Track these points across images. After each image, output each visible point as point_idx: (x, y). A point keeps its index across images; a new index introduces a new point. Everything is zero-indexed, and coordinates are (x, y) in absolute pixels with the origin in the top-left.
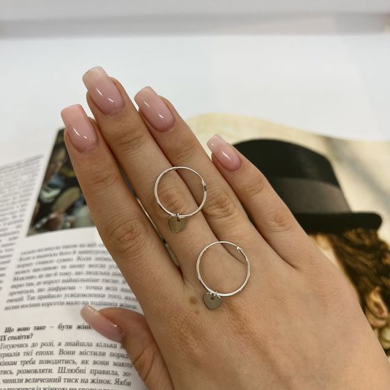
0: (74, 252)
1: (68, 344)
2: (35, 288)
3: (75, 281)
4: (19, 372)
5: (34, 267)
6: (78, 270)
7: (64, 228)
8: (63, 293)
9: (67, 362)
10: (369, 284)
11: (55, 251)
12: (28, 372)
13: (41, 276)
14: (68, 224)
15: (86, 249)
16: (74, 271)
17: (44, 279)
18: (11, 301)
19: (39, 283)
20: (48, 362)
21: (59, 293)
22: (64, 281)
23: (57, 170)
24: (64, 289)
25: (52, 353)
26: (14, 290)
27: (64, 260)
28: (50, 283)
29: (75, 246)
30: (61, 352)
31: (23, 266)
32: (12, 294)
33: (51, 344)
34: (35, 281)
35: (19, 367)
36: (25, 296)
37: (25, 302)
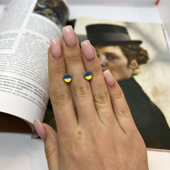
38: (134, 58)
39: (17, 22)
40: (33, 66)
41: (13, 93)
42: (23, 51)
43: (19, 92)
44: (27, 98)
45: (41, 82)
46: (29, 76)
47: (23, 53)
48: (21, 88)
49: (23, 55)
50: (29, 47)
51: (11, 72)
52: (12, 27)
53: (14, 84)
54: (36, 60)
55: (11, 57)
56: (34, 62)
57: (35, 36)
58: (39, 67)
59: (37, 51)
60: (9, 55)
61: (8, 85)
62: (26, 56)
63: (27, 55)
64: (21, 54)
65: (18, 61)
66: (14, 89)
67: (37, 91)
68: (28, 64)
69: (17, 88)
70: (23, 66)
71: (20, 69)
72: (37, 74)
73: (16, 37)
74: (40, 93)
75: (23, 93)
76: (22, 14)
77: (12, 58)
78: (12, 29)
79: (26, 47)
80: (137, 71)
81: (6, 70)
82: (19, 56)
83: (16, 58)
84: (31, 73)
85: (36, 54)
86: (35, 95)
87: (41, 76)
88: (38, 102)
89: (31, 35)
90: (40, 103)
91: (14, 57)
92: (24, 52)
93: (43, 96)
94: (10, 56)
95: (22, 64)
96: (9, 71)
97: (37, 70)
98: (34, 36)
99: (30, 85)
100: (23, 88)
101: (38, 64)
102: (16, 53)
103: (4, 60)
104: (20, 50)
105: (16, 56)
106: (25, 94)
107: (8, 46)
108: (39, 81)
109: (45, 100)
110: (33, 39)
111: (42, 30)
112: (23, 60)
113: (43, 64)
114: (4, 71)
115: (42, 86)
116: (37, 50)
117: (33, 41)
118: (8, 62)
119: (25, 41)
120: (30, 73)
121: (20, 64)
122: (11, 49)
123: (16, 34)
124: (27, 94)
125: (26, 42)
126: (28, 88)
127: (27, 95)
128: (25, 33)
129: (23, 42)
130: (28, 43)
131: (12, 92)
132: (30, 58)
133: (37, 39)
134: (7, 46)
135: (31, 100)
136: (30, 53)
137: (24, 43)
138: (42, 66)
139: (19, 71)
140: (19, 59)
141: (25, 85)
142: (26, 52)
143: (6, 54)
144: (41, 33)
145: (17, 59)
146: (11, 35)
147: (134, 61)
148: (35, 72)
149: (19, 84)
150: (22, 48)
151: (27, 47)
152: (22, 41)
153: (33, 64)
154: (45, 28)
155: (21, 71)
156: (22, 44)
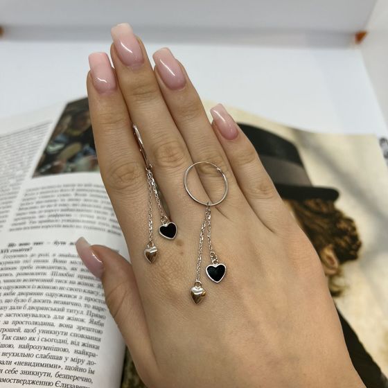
0: (73, 190)
1: (61, 255)
2: (37, 215)
3: (72, 210)
4: (19, 274)
5: (37, 200)
6: (75, 202)
7: (65, 172)
8: (60, 218)
9: (59, 268)
10: (323, 241)
11: (57, 189)
12: (26, 274)
13: (42, 207)
14: (70, 170)
15: (83, 187)
16: (71, 203)
17: (46, 208)
18: (15, 224)
19: (40, 212)
20: (43, 267)
21: (57, 218)
22: (62, 210)
23: (63, 131)
24: (62, 216)
25: (47, 261)
26: (19, 217)
27: (64, 195)
28: (50, 211)
29: (74, 185)
30: (55, 261)
31: (28, 200)
32: (16, 220)
33: (47, 255)
34: (36, 210)
35: (19, 271)
36: (27, 221)
37: (28, 225)
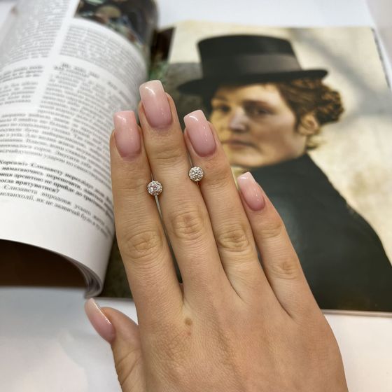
38: (310, 110)
39: (40, 40)
40: (79, 138)
41: (38, 200)
42: (55, 107)
43: (51, 197)
44: (68, 210)
45: (99, 173)
46: (71, 161)
47: (57, 109)
48: (55, 187)
49: (57, 114)
50: (70, 96)
51: (32, 153)
52: (30, 53)
53: (39, 180)
54: (87, 125)
55: (29, 120)
56: (82, 128)
57: (82, 70)
58: (94, 140)
59: (87, 105)
60: (24, 115)
61: (25, 183)
62: (63, 116)
63: (65, 114)
64: (52, 113)
65: (45, 127)
66: (40, 191)
67: (91, 194)
68: (69, 134)
69: (47, 188)
70: (58, 139)
71: (52, 146)
72: (89, 155)
73: (40, 74)
74: (98, 198)
75: (59, 199)
76: (50, 20)
77: (33, 123)
78: (30, 56)
79: (63, 96)
80: (316, 139)
81: (19, 149)
82: (47, 117)
83: (41, 122)
84: (76, 154)
85: (86, 112)
86: (88, 202)
87: (98, 160)
88: (95, 217)
89: (72, 69)
90: (98, 219)
91: (36, 121)
92: (59, 107)
93: (105, 205)
94: (27, 117)
95: (54, 135)
96: (26, 153)
97: (88, 146)
98: (79, 71)
99: (74, 181)
100: (59, 188)
101: (90, 132)
102: (42, 112)
103: (15, 127)
104: (49, 103)
105: (41, 116)
106: (65, 201)
107: (23, 97)
108: (95, 170)
109: (109, 212)
110: (77, 77)
111: (98, 56)
112: (57, 125)
113: (101, 133)
114: (16, 151)
115: (102, 182)
116: (86, 102)
117: (77, 82)
118: (23, 132)
119: (60, 82)
120: (73, 153)
121: (51, 134)
122: (29, 101)
123: (40, 67)
124: (68, 200)
125: (62, 85)
126: (70, 186)
127: (69, 203)
128: (59, 65)
129: (56, 85)
130: (66, 88)
131: (36, 197)
132: (71, 121)
133: (85, 76)
134: (21, 95)
135: (77, 214)
136: (72, 109)
137: (57, 88)
138: (99, 138)
139: (49, 151)
140: (47, 125)
141: (62, 180)
142: (61, 108)
143: (18, 115)
144: (96, 64)
145: (44, 125)
146: (28, 70)
147: (310, 118)
148: (84, 152)
149: (50, 179)
150: (54, 99)
151: (66, 95)
152: (51, 83)
153: (80, 133)
154: (104, 50)
155: (54, 150)
156: (53, 90)
